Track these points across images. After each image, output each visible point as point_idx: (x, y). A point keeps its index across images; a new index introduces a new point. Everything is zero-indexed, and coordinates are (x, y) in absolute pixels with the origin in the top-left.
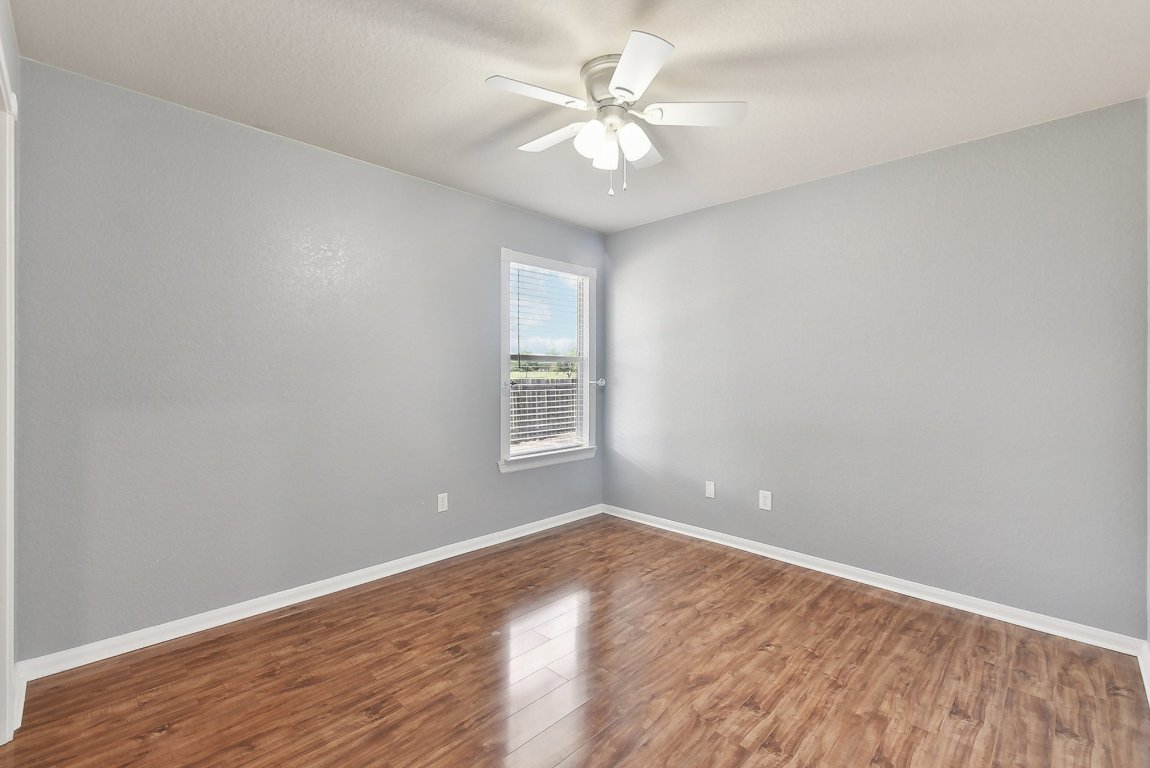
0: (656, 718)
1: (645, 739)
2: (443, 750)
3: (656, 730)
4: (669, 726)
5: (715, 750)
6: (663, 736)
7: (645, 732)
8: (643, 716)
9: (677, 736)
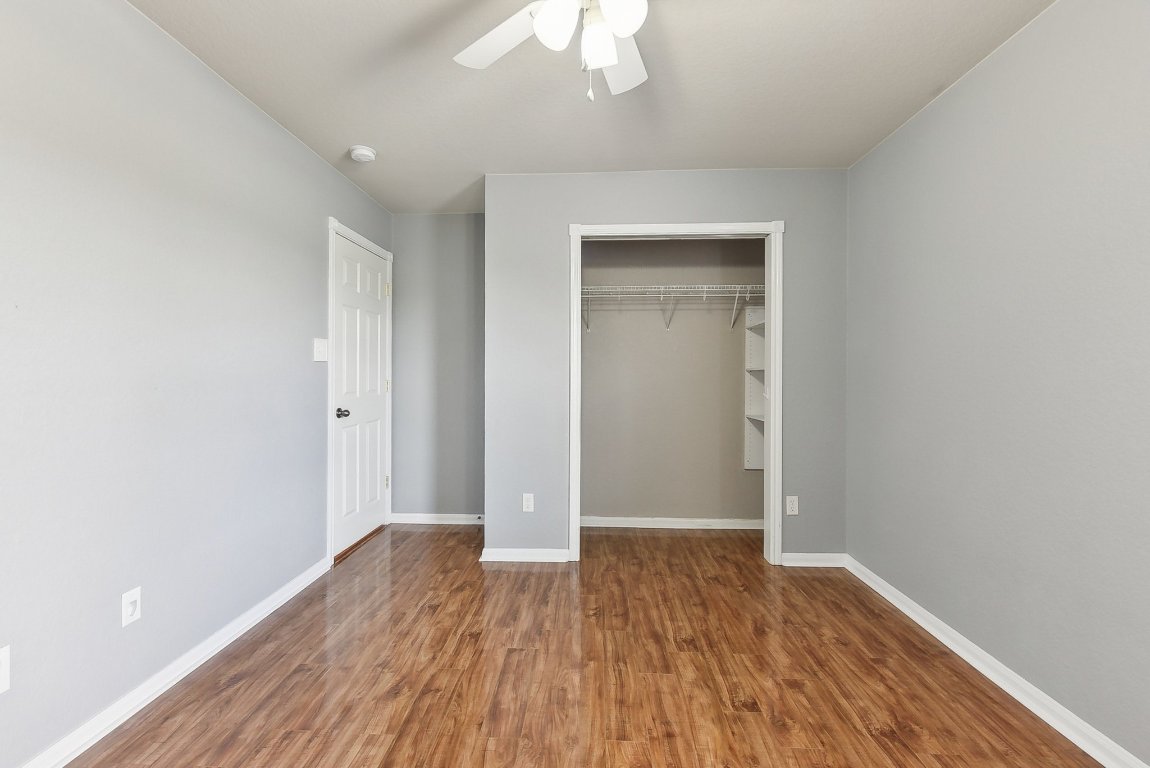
0: (488, 755)
1: (484, 729)
2: (610, 648)
3: (479, 743)
4: (469, 754)
5: (415, 755)
6: (470, 741)
7: (489, 734)
8: (501, 750)
9: (457, 748)
